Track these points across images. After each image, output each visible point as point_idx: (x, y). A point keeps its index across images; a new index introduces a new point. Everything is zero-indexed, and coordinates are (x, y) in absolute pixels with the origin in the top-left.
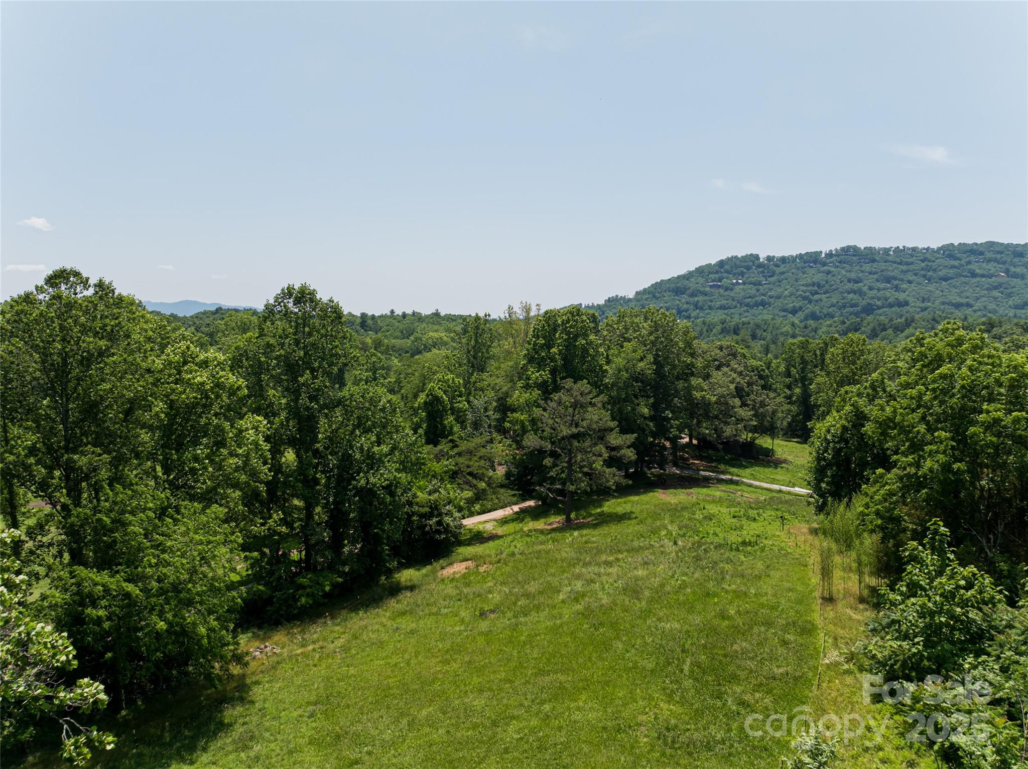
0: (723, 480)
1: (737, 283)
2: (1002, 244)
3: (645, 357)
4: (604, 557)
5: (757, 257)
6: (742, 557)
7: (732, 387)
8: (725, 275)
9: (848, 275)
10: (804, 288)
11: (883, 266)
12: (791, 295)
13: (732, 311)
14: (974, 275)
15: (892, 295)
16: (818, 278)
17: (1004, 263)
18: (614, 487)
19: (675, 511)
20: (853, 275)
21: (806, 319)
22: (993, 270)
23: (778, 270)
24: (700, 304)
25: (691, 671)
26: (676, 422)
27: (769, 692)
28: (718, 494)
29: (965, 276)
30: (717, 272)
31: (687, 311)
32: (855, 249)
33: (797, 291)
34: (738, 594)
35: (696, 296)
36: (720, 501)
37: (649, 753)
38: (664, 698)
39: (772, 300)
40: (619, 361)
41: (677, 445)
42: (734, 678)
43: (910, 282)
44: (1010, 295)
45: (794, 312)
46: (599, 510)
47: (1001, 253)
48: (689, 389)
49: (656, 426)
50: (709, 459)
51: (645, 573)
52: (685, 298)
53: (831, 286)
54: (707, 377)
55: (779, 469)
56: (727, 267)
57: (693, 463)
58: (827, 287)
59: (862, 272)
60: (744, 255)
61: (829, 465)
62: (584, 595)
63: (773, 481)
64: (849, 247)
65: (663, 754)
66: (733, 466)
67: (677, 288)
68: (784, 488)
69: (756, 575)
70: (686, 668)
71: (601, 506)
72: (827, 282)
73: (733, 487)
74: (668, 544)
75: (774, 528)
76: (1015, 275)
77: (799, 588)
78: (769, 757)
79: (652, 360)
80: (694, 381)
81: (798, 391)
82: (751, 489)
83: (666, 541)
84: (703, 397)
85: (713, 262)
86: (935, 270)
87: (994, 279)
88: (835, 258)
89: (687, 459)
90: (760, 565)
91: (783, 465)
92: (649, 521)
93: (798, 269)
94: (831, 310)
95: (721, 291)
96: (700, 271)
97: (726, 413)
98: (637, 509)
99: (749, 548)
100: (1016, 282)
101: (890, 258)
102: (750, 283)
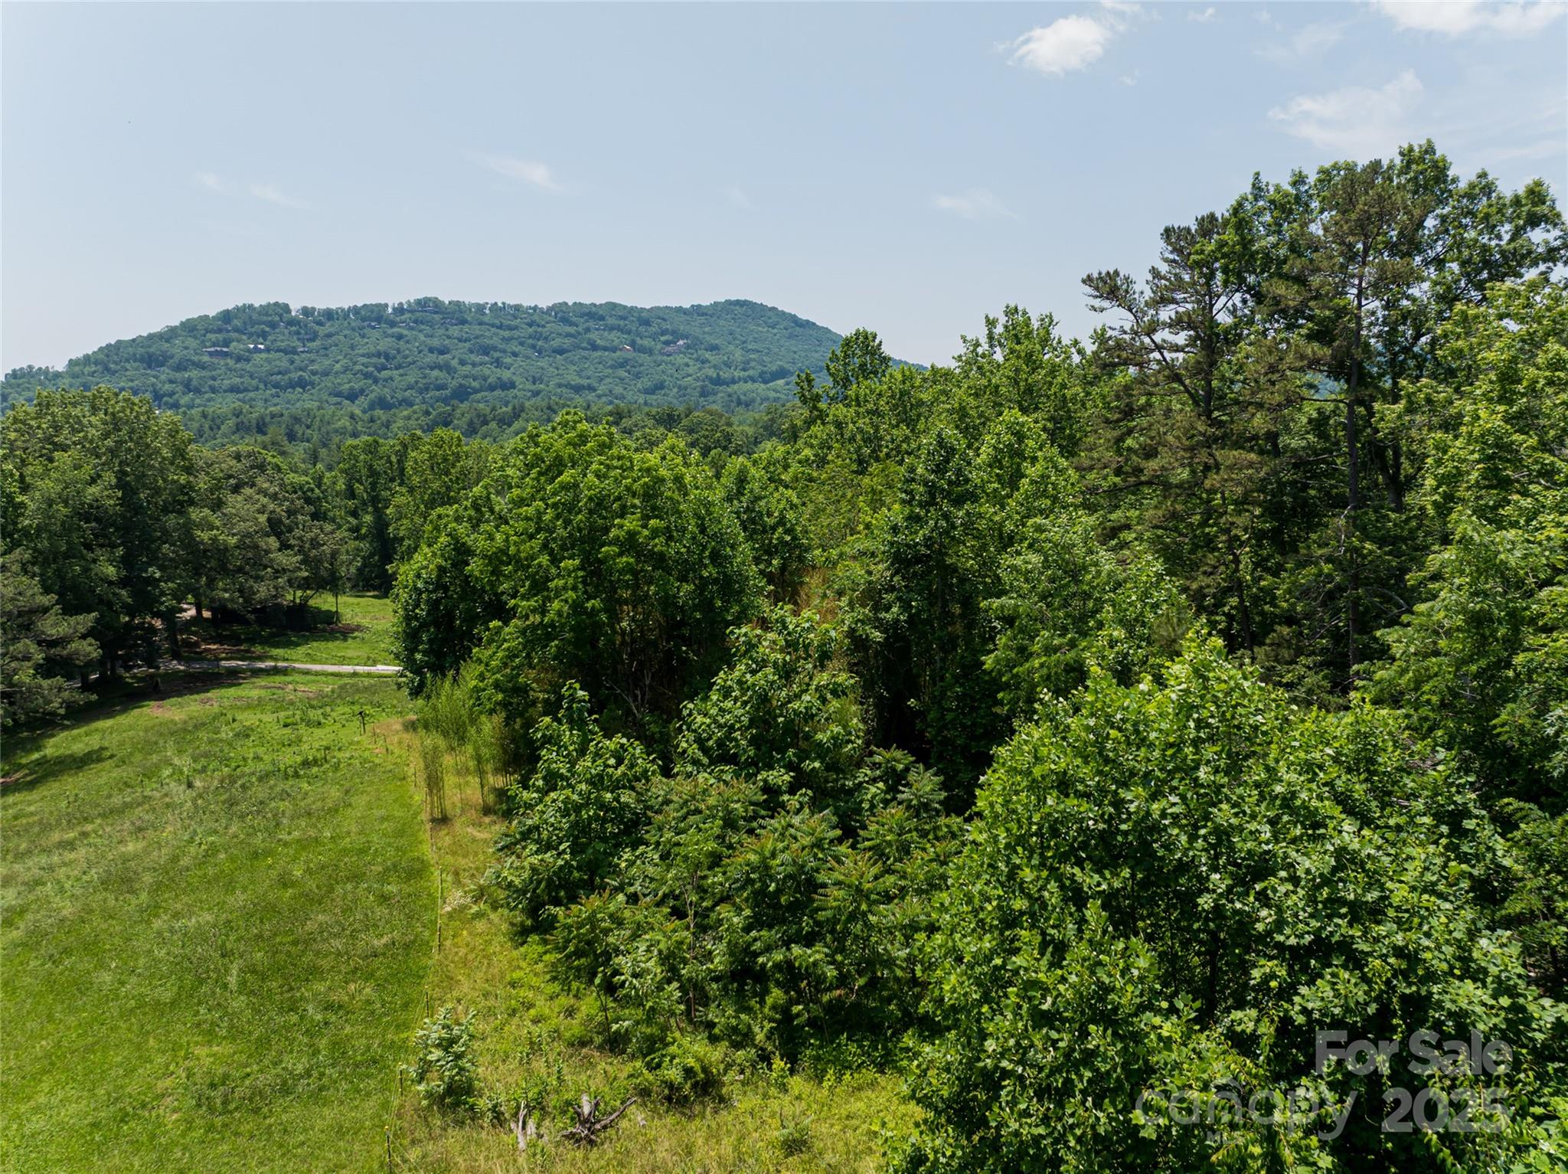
0: (261, 670)
1: (257, 350)
2: (625, 307)
3: (99, 476)
4: (56, 836)
5: (286, 308)
6: (305, 786)
7: (263, 519)
8: (234, 335)
9: (429, 341)
10: (365, 360)
11: (477, 330)
12: (346, 369)
13: (252, 395)
14: (594, 347)
15: (493, 374)
16: (385, 344)
17: (629, 332)
18: (62, 711)
19: (182, 734)
20: (435, 342)
21: (372, 407)
22: (617, 341)
23: (322, 331)
24: (195, 383)
25: (243, 983)
26: (170, 585)
27: (370, 976)
28: (255, 693)
29: (584, 349)
30: (220, 331)
31: (172, 394)
32: (436, 302)
33: (355, 363)
34: (304, 844)
35: (185, 369)
36: (259, 705)
37: (183, 1135)
38: (200, 1039)
39: (316, 378)
40: (48, 486)
41: (175, 623)
42: (314, 972)
43: (515, 354)
44: (638, 376)
45: (352, 397)
46: (36, 756)
47: (624, 318)
48: (188, 528)
49: (132, 595)
50: (235, 640)
51: (141, 845)
52: (165, 373)
53: (406, 357)
54: (217, 505)
55: (350, 641)
56: (237, 322)
57: (206, 650)
58: (399, 359)
59: (449, 337)
60: (264, 303)
61: (424, 625)
62: (22, 911)
63: (343, 661)
64: (427, 300)
65: (211, 1128)
66: (277, 646)
67: (150, 356)
68: (360, 669)
69: (330, 809)
70: (233, 980)
71: (38, 749)
72: (399, 351)
73: (279, 679)
74: (178, 790)
75: (352, 732)
76: (642, 350)
77: (397, 814)
78: (380, 1071)
79: (114, 481)
80: (195, 514)
81: (368, 518)
82: (309, 677)
83: (173, 784)
84: (214, 540)
85: (212, 313)
86: (546, 339)
87: (618, 353)
88: (407, 315)
89: (196, 644)
90: (335, 793)
91: (356, 634)
92: (138, 757)
93: (353, 329)
94: (408, 394)
95: (231, 362)
96: (190, 328)
97: (257, 561)
98: (112, 742)
99: (315, 770)
100: (644, 358)
101: (486, 319)
102: (279, 350)
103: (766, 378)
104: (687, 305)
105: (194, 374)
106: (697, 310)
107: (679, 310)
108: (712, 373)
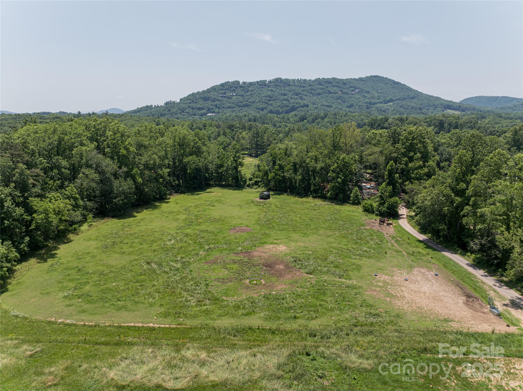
1: (233, 95)
2: (338, 79)
5: (239, 82)
8: (226, 91)
9: (280, 92)
10: (264, 98)
11: (294, 88)
12: (260, 101)
14: (330, 93)
15: (301, 102)
16: (269, 93)
17: (340, 87)
20: (283, 92)
21: (267, 113)
22: (336, 90)
23: (250, 89)
24: (218, 106)
29: (327, 93)
30: (222, 89)
31: (212, 109)
32: (281, 79)
33: (262, 99)
35: (215, 101)
39: (251, 104)
43: (306, 95)
44: (344, 102)
45: (262, 110)
47: (338, 83)
52: (210, 103)
53: (276, 97)
56: (226, 87)
58: (274, 98)
59: (286, 90)
60: (233, 81)
64: (278, 79)
67: (205, 97)
72: (273, 95)
76: (344, 93)
86: (314, 90)
87: (337, 94)
88: (272, 84)
93: (258, 88)
94: (277, 109)
95: (227, 99)
96: (214, 89)
100: (346, 96)
101: (296, 84)
102: (239, 95)
103: (386, 102)
104: (357, 78)
105: (217, 103)
106: (361, 79)
107: (355, 79)
108: (368, 101)
